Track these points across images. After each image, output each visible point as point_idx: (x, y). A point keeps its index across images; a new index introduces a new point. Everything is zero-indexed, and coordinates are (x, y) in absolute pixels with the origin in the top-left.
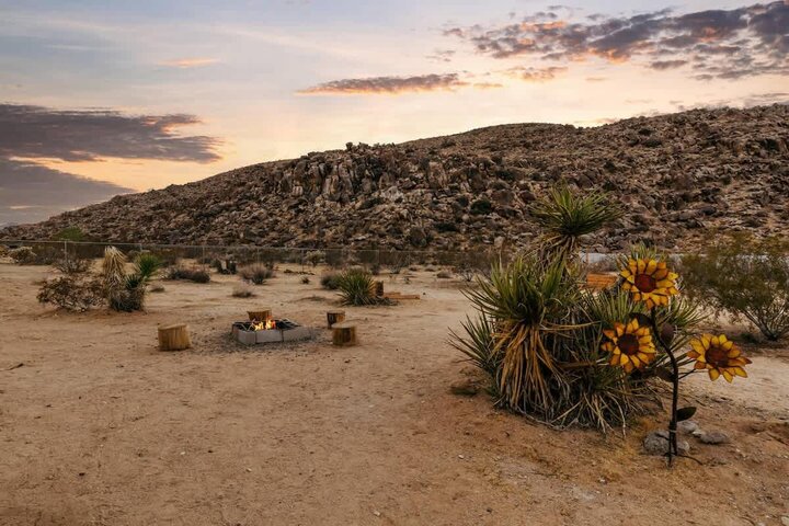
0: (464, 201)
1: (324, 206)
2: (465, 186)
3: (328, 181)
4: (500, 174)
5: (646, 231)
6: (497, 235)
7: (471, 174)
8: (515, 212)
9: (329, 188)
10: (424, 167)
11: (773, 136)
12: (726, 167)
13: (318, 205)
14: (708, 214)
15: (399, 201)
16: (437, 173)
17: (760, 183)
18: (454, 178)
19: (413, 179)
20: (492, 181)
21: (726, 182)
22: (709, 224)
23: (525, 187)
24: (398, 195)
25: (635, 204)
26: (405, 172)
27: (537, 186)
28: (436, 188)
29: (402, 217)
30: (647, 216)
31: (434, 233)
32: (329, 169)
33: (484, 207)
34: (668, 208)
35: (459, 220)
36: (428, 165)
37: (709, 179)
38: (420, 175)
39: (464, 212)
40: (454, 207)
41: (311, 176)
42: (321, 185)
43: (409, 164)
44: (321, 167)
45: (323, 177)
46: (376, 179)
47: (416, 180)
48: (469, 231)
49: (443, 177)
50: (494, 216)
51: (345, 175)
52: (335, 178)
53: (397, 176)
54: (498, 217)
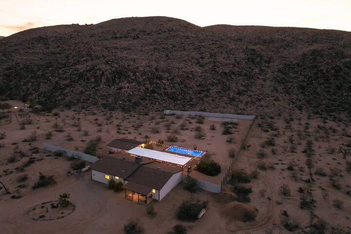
0: (147, 89)
1: (103, 87)
2: (147, 82)
3: (103, 78)
4: (157, 78)
5: (191, 101)
6: (157, 101)
7: (149, 79)
8: (162, 94)
9: (104, 80)
10: (134, 74)
11: (227, 71)
12: (214, 81)
13: (101, 87)
14: (206, 96)
15: (128, 87)
16: (139, 78)
17: (219, 87)
18: (144, 80)
19: (131, 79)
20: (155, 81)
21: (213, 86)
22: (206, 99)
23: (165, 84)
24: (128, 85)
25: (191, 92)
26: (129, 76)
27: (168, 83)
28: (139, 84)
29: (130, 95)
30: (193, 97)
31: (140, 100)
32: (103, 73)
33: (153, 92)
34: (198, 94)
35: (147, 96)
36: (136, 74)
37: (209, 84)
38: (133, 78)
39: (148, 93)
40: (145, 91)
41: (98, 76)
42: (101, 79)
43: (129, 73)
44: (101, 73)
45: (101, 76)
46: (120, 78)
47: (133, 79)
48: (150, 99)
49: (141, 80)
50: (156, 95)
51: (109, 76)
52: (106, 77)
53: (126, 77)
54: (157, 95)
